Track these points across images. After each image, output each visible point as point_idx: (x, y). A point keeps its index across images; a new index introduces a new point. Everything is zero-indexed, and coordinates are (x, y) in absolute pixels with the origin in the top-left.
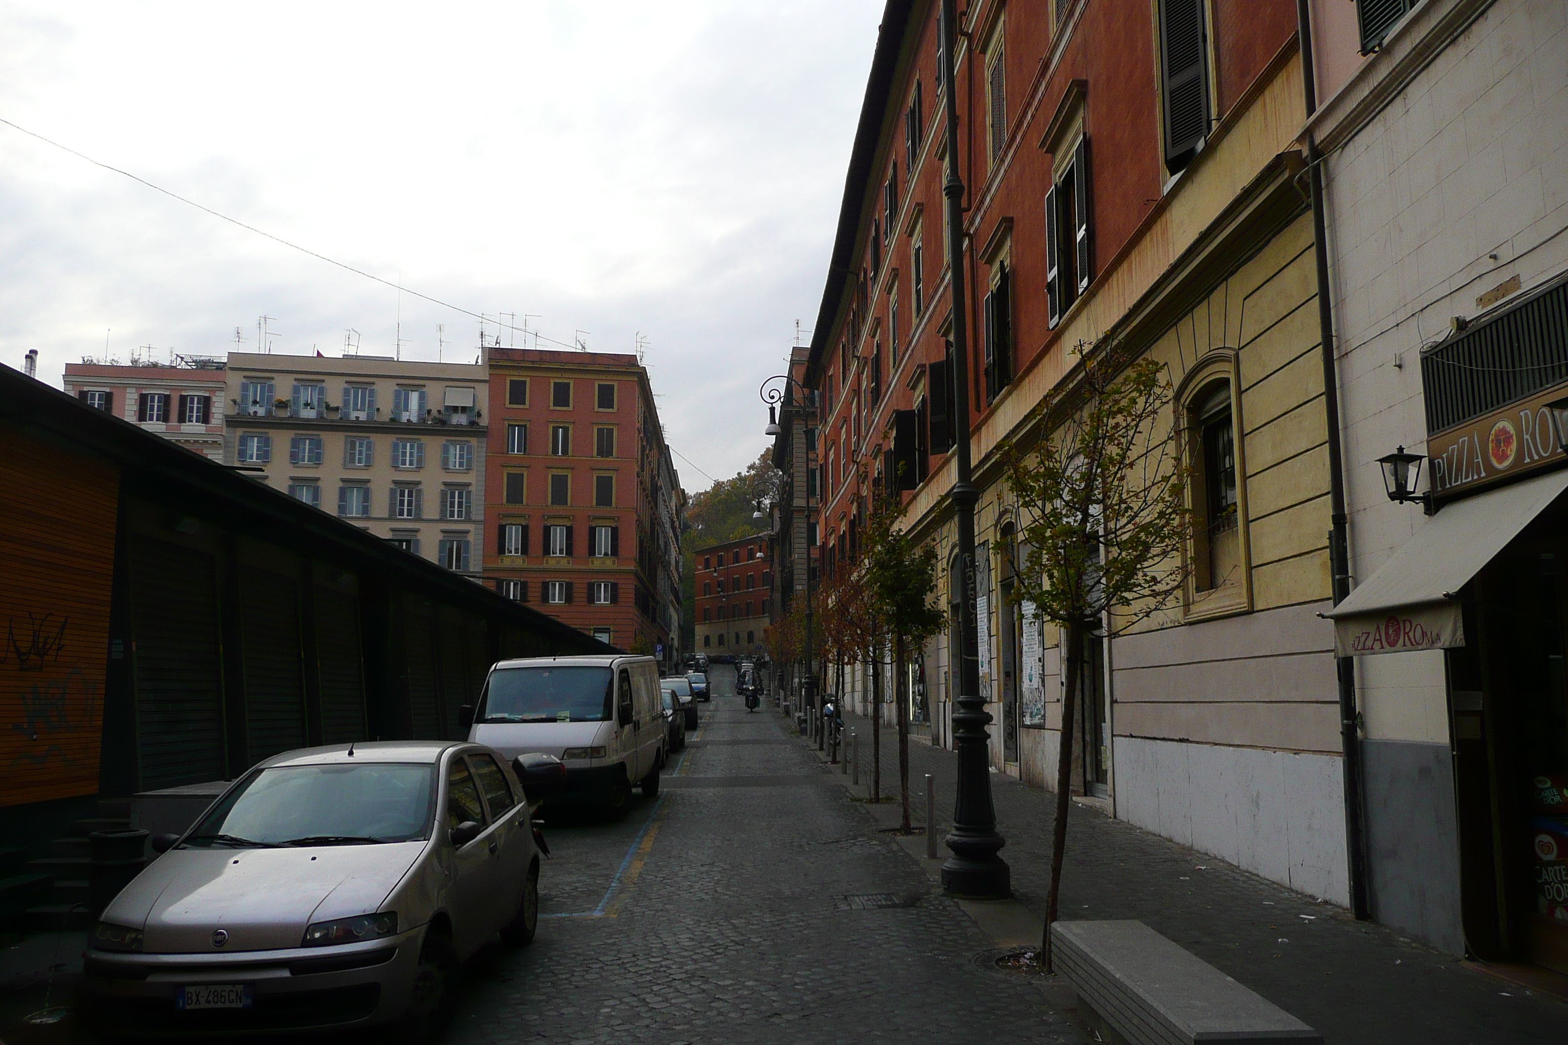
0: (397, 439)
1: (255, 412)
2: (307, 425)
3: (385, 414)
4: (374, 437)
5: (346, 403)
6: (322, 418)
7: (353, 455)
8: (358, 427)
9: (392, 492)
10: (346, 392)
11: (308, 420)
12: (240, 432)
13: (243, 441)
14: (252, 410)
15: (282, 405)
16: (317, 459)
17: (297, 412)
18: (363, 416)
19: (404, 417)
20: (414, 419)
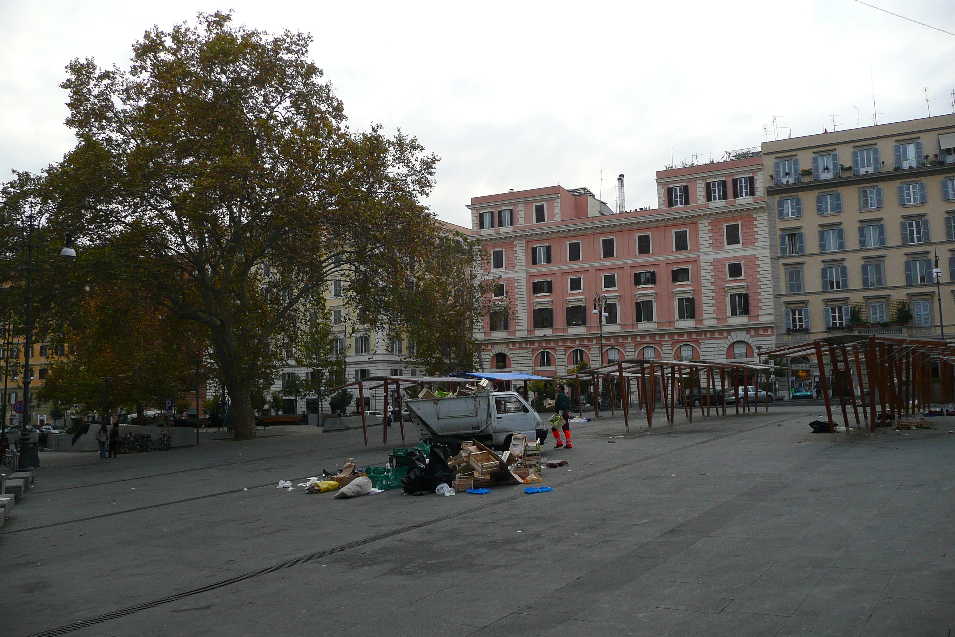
0: (902, 183)
1: (788, 182)
2: (827, 184)
3: (889, 166)
4: (881, 185)
5: (856, 163)
6: (839, 177)
7: (866, 202)
8: (868, 179)
9: (903, 225)
10: (855, 155)
11: (829, 180)
12: (777, 198)
13: (780, 204)
14: (784, 181)
15: (807, 173)
16: (838, 208)
17: (818, 176)
18: (871, 170)
19: (905, 165)
20: (914, 165)
